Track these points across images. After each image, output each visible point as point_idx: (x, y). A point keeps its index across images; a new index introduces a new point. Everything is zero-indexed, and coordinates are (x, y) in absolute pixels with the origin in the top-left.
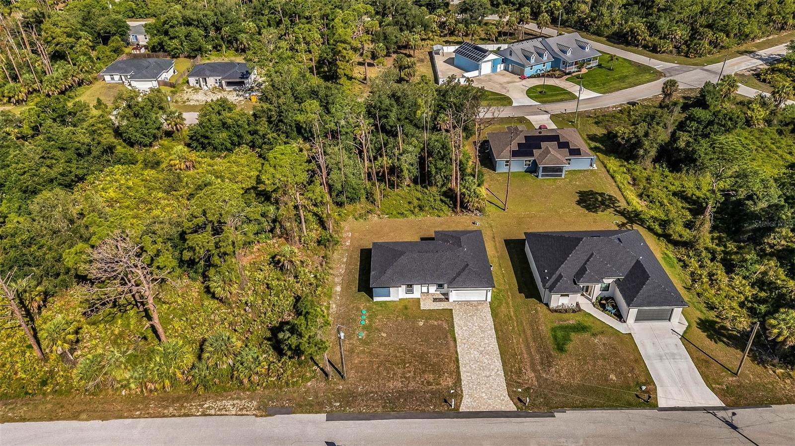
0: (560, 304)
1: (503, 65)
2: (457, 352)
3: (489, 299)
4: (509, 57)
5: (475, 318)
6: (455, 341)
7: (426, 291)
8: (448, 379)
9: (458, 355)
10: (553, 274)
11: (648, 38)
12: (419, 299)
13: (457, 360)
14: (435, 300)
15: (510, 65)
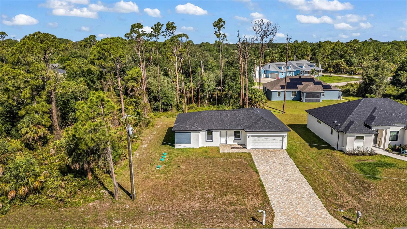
0: (355, 147)
1: (265, 75)
2: (260, 179)
3: (285, 147)
4: (269, 70)
5: (274, 159)
6: (257, 172)
7: (225, 143)
8: (253, 199)
9: (261, 181)
10: (344, 122)
11: (347, 68)
12: (218, 147)
13: (262, 185)
14: (233, 148)
15: (269, 74)
